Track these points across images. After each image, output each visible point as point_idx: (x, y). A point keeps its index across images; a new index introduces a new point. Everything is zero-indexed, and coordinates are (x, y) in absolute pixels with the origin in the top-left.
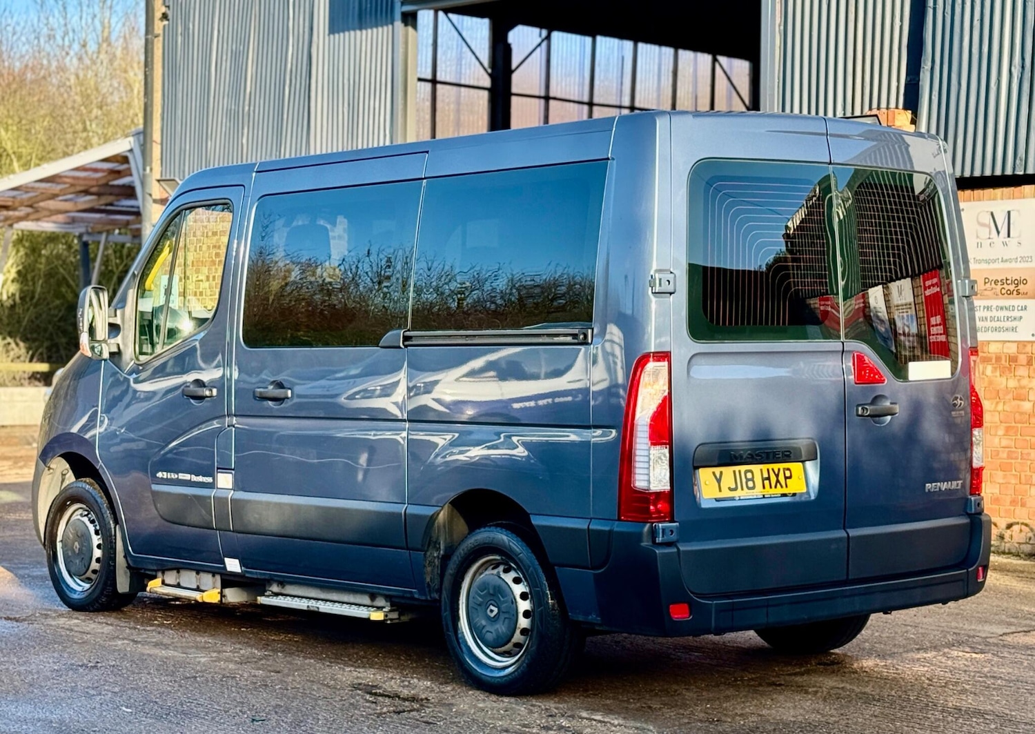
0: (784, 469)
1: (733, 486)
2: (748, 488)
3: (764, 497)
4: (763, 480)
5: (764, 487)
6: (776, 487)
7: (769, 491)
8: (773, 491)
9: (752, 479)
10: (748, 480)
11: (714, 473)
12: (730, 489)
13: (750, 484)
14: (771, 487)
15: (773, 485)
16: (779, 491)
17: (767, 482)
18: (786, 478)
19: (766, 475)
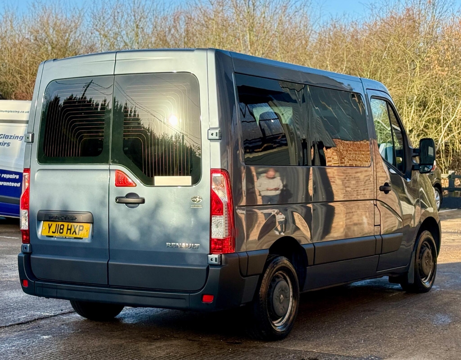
0: (80, 226)
1: (54, 231)
2: (60, 233)
3: (65, 238)
4: (68, 229)
5: (67, 233)
6: (73, 234)
7: (69, 235)
8: (71, 235)
9: (63, 229)
10: (61, 229)
11: (49, 224)
12: (53, 232)
13: (61, 231)
14: (70, 234)
15: (72, 232)
16: (74, 236)
17: (69, 231)
18: (80, 230)
19: (69, 228)
